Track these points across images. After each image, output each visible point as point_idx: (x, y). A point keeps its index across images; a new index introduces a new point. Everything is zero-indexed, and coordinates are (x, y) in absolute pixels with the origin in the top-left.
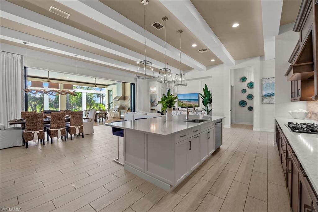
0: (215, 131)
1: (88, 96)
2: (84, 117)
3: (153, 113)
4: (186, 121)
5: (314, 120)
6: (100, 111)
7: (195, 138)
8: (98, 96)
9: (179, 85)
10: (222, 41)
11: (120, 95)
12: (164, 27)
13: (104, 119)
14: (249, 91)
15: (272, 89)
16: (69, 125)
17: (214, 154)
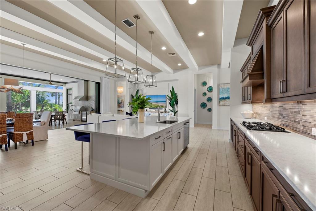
0: (184, 131)
1: (39, 95)
2: (34, 120)
3: (119, 114)
4: (157, 123)
5: (258, 119)
6: (56, 112)
7: (168, 139)
8: (52, 96)
9: (149, 86)
10: (189, 47)
11: (82, 94)
12: (135, 25)
13: (61, 122)
14: (209, 95)
15: (226, 93)
16: (13, 131)
17: (183, 153)
